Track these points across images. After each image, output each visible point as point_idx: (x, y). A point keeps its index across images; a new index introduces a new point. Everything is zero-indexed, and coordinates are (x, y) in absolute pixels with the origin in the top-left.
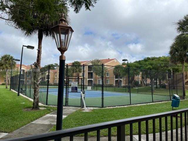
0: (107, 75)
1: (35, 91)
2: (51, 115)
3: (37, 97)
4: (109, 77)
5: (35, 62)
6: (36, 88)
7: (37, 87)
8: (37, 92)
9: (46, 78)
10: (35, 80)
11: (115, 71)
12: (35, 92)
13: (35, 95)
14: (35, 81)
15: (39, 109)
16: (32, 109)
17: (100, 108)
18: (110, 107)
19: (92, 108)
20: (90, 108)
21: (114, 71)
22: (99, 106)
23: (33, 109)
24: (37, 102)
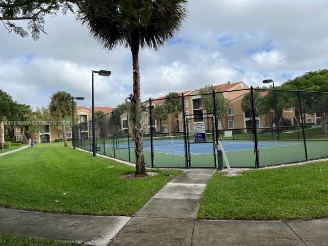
0: (230, 113)
1: (137, 144)
2: (177, 184)
3: (142, 155)
4: (232, 117)
5: (131, 95)
6: (138, 139)
7: (139, 137)
8: (140, 145)
9: (122, 126)
10: (134, 125)
11: (244, 104)
12: (137, 147)
13: (138, 151)
14: (136, 127)
15: (146, 175)
16: (134, 174)
17: (252, 169)
18: (272, 166)
19: (239, 170)
20: (235, 170)
21: (242, 104)
22: (250, 166)
23: (138, 175)
24: (142, 162)
